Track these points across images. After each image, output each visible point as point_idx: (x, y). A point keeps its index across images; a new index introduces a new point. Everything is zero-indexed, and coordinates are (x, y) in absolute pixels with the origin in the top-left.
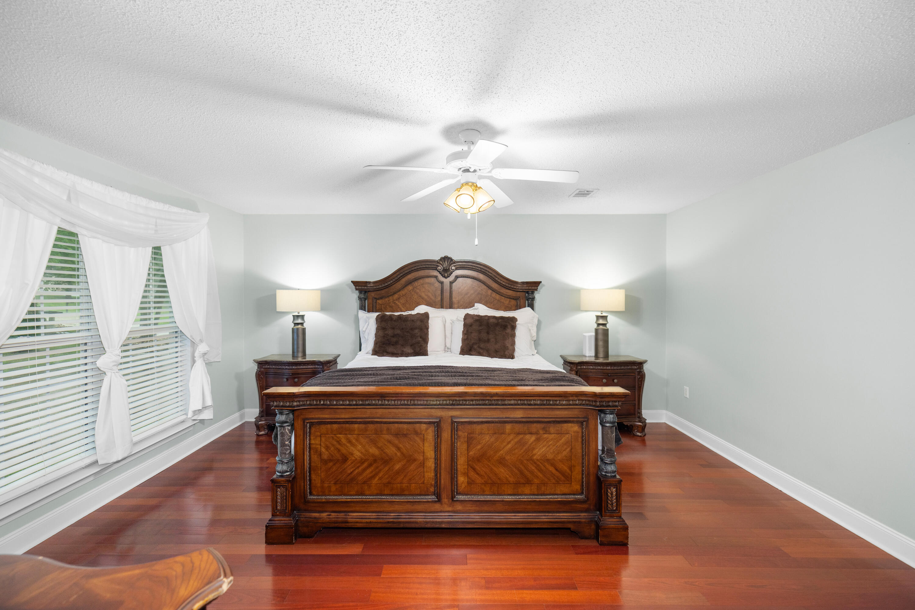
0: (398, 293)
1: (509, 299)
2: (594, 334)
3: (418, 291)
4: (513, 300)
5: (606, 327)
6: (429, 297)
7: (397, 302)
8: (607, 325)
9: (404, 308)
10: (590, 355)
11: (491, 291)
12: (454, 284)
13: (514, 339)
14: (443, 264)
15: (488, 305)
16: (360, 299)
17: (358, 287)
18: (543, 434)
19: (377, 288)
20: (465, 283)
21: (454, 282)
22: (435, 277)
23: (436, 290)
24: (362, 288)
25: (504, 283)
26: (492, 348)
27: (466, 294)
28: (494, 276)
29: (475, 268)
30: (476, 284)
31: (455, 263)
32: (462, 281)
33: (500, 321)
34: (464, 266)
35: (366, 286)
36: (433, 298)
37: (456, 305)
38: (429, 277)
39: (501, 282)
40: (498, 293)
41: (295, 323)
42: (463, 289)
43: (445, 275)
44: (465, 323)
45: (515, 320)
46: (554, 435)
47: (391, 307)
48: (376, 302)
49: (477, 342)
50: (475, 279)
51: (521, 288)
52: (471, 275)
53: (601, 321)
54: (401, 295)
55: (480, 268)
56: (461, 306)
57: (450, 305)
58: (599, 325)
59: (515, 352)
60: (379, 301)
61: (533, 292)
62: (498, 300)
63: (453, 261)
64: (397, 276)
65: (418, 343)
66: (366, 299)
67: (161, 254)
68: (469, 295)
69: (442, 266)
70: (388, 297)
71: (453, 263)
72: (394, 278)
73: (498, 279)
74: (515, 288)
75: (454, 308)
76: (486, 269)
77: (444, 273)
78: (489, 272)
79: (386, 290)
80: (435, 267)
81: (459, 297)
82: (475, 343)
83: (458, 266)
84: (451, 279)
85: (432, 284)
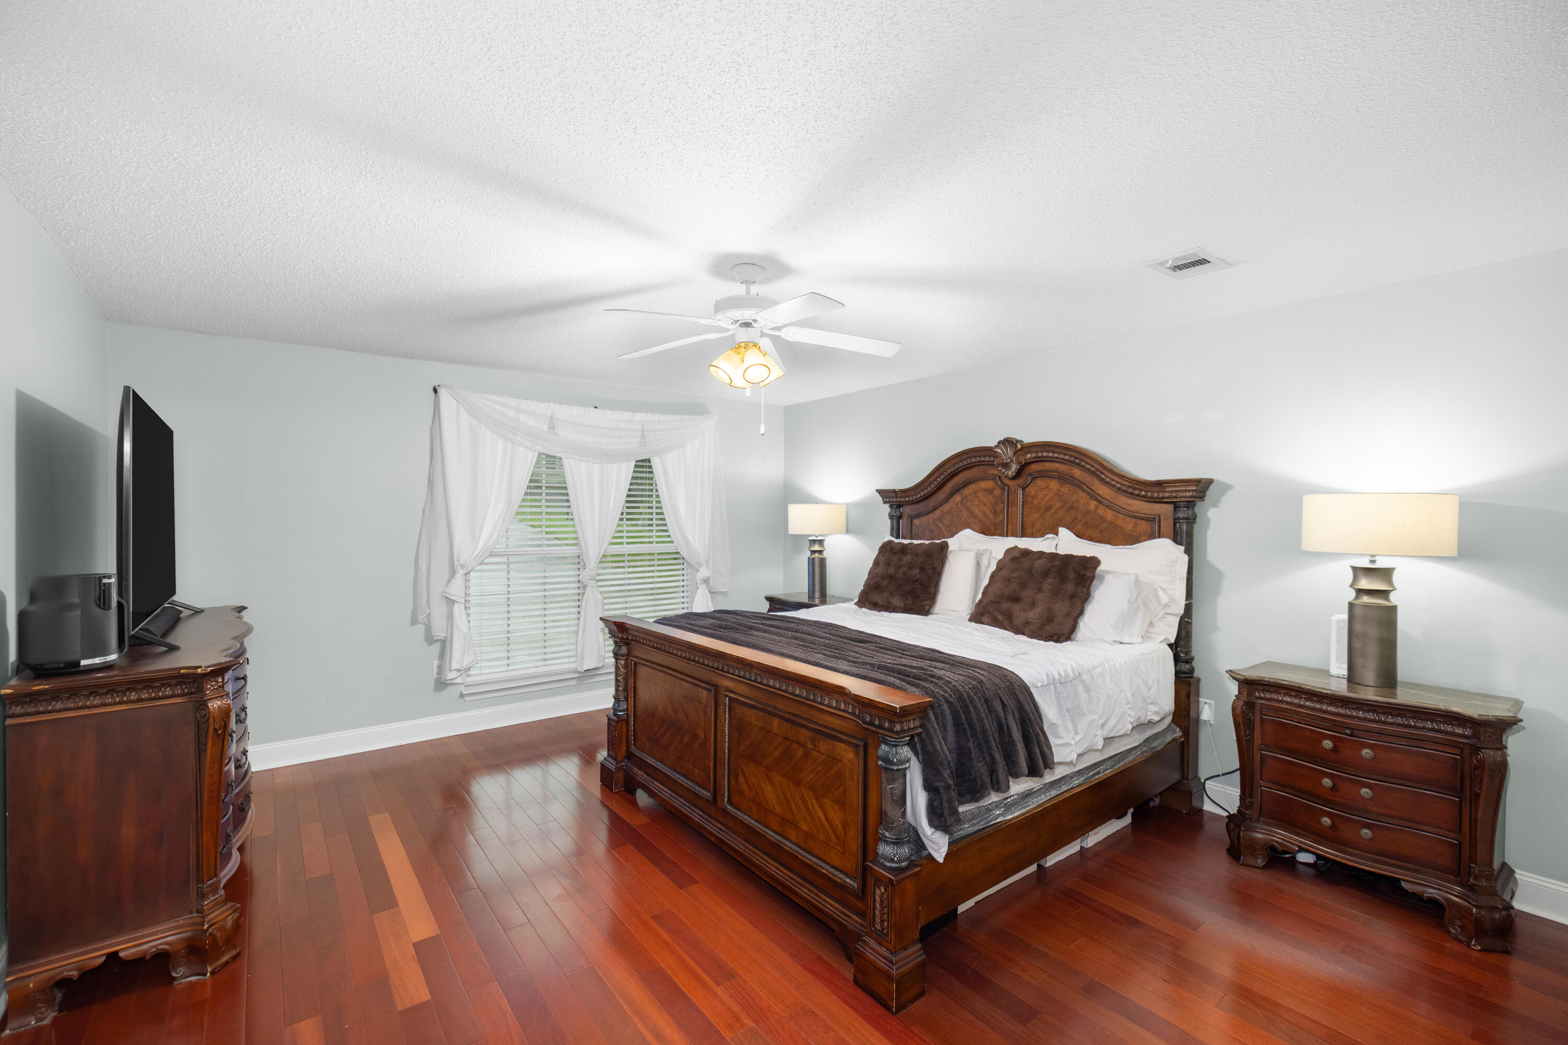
0: (941, 508)
1: (1134, 520)
3: (969, 504)
4: (1143, 522)
5: (1387, 599)
6: (985, 514)
7: (939, 524)
8: (1392, 596)
9: (947, 532)
10: (1340, 672)
11: (1095, 502)
12: (1027, 490)
13: (1080, 602)
14: (1004, 453)
15: (1089, 532)
16: (891, 517)
17: (886, 498)
18: (812, 749)
19: (911, 499)
20: (1046, 488)
21: (1027, 486)
22: (993, 478)
23: (996, 502)
24: (891, 500)
25: (1119, 485)
26: (1022, 614)
27: (1048, 509)
28: (1098, 470)
29: (1061, 456)
30: (1065, 489)
31: (1024, 450)
32: (1040, 483)
33: (1057, 563)
34: (1040, 454)
35: (896, 497)
36: (991, 516)
37: (1029, 531)
38: (986, 479)
39: (1113, 483)
40: (1109, 506)
41: (811, 551)
42: (1043, 499)
43: (1008, 474)
44: (997, 564)
45: (1093, 563)
46: (824, 756)
47: (931, 531)
48: (911, 523)
49: (998, 600)
50: (1063, 478)
51: (1161, 495)
52: (1056, 471)
53: (1365, 584)
54: (945, 510)
55: (1071, 456)
56: (1039, 531)
57: (1019, 530)
58: (1360, 592)
59: (1077, 630)
60: (916, 522)
61: (1190, 504)
62: (1110, 522)
63: (1019, 447)
64: (935, 480)
65: (912, 592)
66: (900, 517)
67: (650, 467)
68: (1052, 511)
69: (1002, 457)
70: (927, 514)
71: (1019, 450)
72: (932, 483)
73: (1106, 478)
74: (1144, 496)
75: (1023, 535)
76: (1082, 457)
77: (1006, 470)
78: (1088, 463)
79: (925, 503)
80: (992, 459)
81: (1036, 516)
82: (993, 602)
83: (1029, 456)
84: (1021, 481)
85: (990, 491)
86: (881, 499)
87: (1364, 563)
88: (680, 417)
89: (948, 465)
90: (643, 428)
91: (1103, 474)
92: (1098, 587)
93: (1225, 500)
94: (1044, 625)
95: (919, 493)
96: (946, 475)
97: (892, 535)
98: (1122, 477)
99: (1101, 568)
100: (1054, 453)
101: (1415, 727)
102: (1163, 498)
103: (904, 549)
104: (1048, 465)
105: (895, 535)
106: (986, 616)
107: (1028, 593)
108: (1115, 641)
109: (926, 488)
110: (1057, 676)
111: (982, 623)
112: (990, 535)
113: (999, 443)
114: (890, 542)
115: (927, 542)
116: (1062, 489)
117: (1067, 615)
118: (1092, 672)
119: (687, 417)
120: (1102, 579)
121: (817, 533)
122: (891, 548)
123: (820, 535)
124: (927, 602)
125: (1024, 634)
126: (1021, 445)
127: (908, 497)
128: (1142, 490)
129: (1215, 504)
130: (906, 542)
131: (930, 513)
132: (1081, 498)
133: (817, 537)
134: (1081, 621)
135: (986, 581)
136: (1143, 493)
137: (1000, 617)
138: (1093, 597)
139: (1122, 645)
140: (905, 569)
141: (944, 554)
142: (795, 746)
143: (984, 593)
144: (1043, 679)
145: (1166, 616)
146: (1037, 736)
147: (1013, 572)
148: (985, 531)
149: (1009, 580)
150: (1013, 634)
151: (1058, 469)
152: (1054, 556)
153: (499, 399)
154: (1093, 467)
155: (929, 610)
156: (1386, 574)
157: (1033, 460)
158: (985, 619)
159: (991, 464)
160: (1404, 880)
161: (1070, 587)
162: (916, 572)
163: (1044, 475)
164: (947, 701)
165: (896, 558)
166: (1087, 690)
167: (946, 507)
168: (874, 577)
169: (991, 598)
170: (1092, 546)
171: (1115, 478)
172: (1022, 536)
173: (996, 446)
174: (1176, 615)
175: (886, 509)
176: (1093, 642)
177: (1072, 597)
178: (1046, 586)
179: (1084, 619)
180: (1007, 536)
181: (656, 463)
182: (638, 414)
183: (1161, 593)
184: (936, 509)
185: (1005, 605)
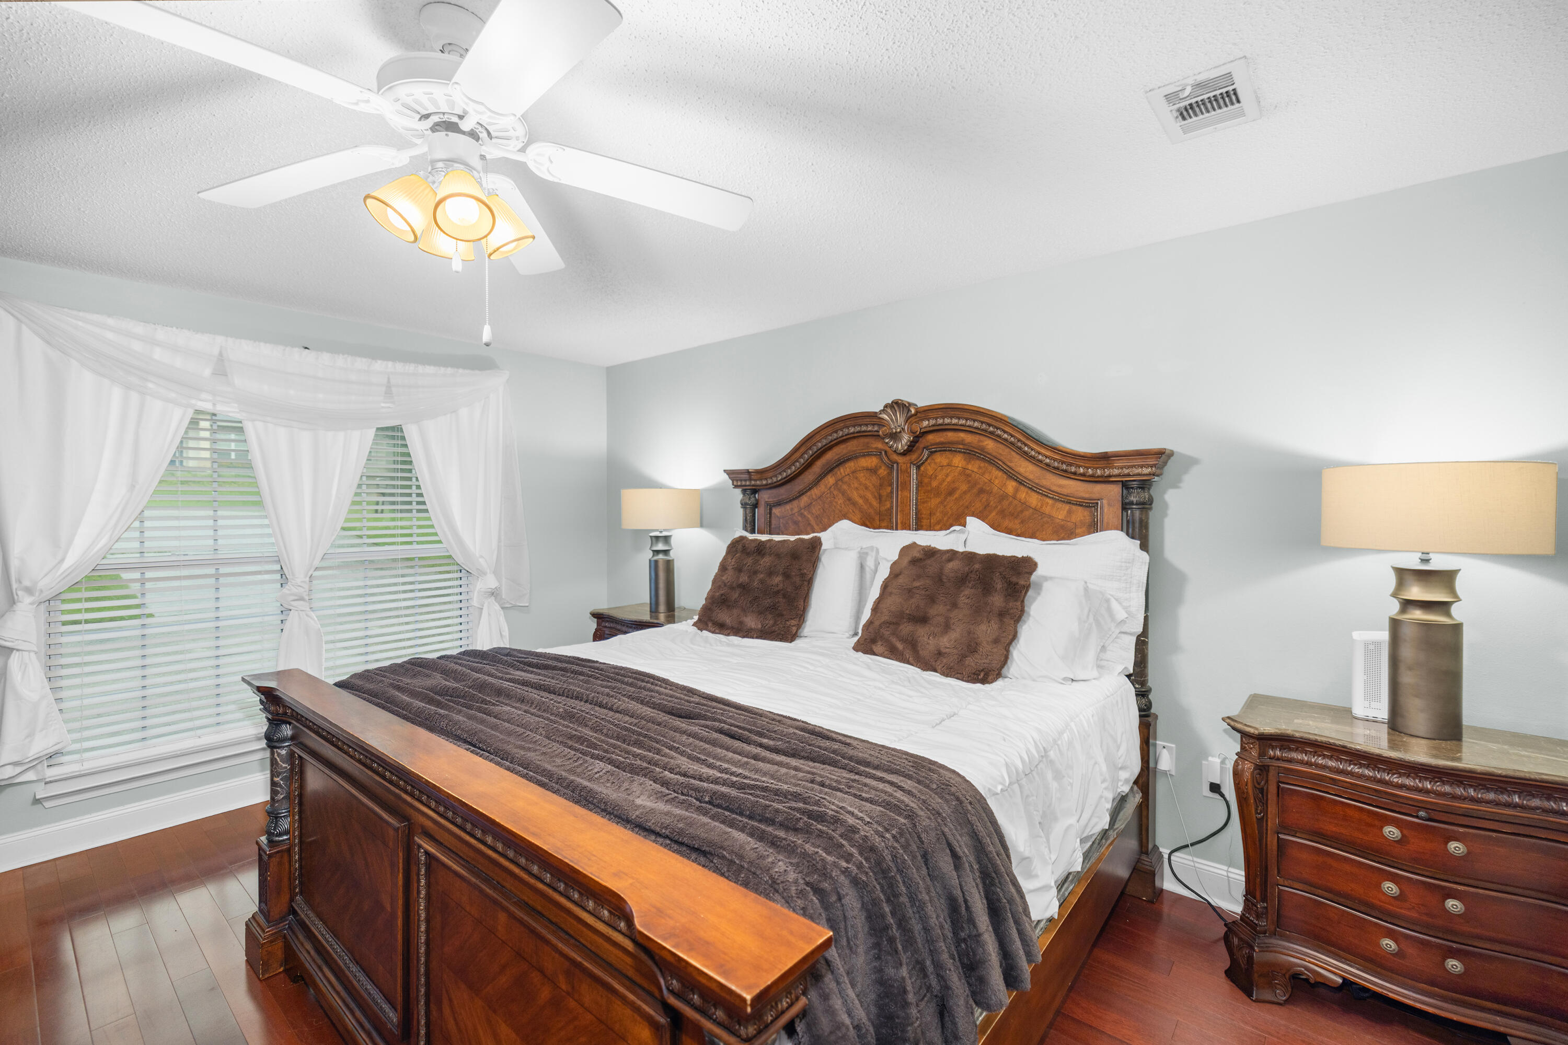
0: (809, 493)
1: (1067, 507)
2: (1384, 636)
3: (845, 487)
4: (1080, 509)
5: (1448, 614)
6: (867, 500)
7: (806, 513)
8: (1455, 610)
9: (818, 525)
10: (1371, 714)
11: (1014, 484)
12: (922, 468)
13: (1013, 622)
14: (892, 420)
15: (1006, 523)
16: (744, 505)
17: (737, 481)
18: (568, 993)
19: (770, 481)
20: (949, 465)
21: (923, 463)
22: (878, 454)
23: (881, 485)
24: (744, 483)
25: (1048, 461)
26: (932, 641)
27: (951, 493)
28: (1019, 440)
29: (969, 423)
30: (974, 466)
31: (919, 415)
32: (940, 459)
33: (977, 566)
34: (940, 421)
35: (750, 480)
36: (875, 503)
37: (925, 522)
38: (869, 455)
39: (1040, 457)
40: (1034, 488)
41: (654, 551)
42: (944, 481)
43: (897, 448)
44: (891, 568)
45: (1025, 566)
46: (589, 1017)
47: (796, 523)
48: (770, 513)
49: (894, 620)
50: (971, 453)
51: (1107, 472)
52: (962, 442)
53: (1416, 592)
54: (814, 497)
55: (982, 422)
56: (938, 523)
57: (913, 521)
58: (1407, 604)
59: (1009, 661)
60: (776, 511)
61: (1145, 485)
62: (1035, 509)
63: (913, 411)
64: (801, 456)
65: (773, 608)
66: (756, 505)
67: (403, 438)
68: (957, 495)
69: (889, 425)
70: (790, 501)
71: (912, 416)
72: (797, 461)
73: (1030, 450)
74: (1083, 475)
75: (919, 527)
76: (997, 424)
77: (895, 442)
78: (1005, 432)
79: (788, 487)
80: (876, 428)
81: (934, 502)
82: (888, 624)
83: (925, 423)
84: (914, 457)
85: (873, 471)
86: (731, 482)
87: (1412, 561)
88: (450, 370)
89: (818, 437)
90: (389, 382)
91: (1026, 445)
92: (1034, 599)
93: (1187, 478)
94: (964, 656)
95: (780, 473)
96: (815, 450)
97: (745, 529)
98: (1055, 449)
99: (1040, 572)
100: (959, 418)
101: (1523, 807)
102: (1110, 476)
103: (761, 548)
104: (951, 435)
105: (749, 529)
106: (880, 643)
107: (938, 610)
108: (1065, 679)
109: (789, 468)
110: (1020, 766)
111: (874, 654)
112: (875, 528)
113: (886, 406)
114: (742, 538)
115: (792, 538)
116: (970, 467)
117: (996, 641)
118: (1059, 742)
119: (461, 371)
120: (1039, 587)
121: (661, 528)
122: (744, 547)
123: (665, 530)
124: (793, 622)
125: (935, 671)
126: (916, 409)
127: (766, 479)
128: (1079, 467)
129: (1175, 485)
130: (764, 538)
131: (794, 499)
132: (996, 478)
133: (661, 532)
134: (1014, 649)
135: (874, 593)
136: (1082, 470)
137: (900, 646)
138: (1029, 615)
139: (1074, 683)
140: (762, 576)
141: (816, 553)
142: (536, 977)
143: (875, 609)
144: (1003, 777)
145: (1123, 635)
146: (1011, 901)
147: (914, 580)
148: (868, 523)
149: (910, 592)
150: (919, 670)
151: (963, 440)
152: (970, 557)
153: (111, 321)
154: (1012, 436)
155: (797, 632)
156: (1446, 578)
157: (931, 429)
158: (878, 648)
159: (876, 436)
160: (1511, 1036)
161: (997, 600)
162: (777, 579)
163: (944, 448)
164: (855, 882)
165: (749, 561)
166: (1058, 776)
167: (815, 492)
168: (720, 587)
169: (885, 618)
170: (1016, 541)
171: (1043, 451)
172: (917, 529)
173: (883, 411)
174: (1131, 634)
175: (738, 494)
176: (1034, 680)
177: (1002, 614)
178: (963, 600)
179: (1018, 646)
180: (897, 529)
181: (412, 433)
182: (379, 362)
183: (1115, 605)
184: (803, 494)
185: (906, 628)
